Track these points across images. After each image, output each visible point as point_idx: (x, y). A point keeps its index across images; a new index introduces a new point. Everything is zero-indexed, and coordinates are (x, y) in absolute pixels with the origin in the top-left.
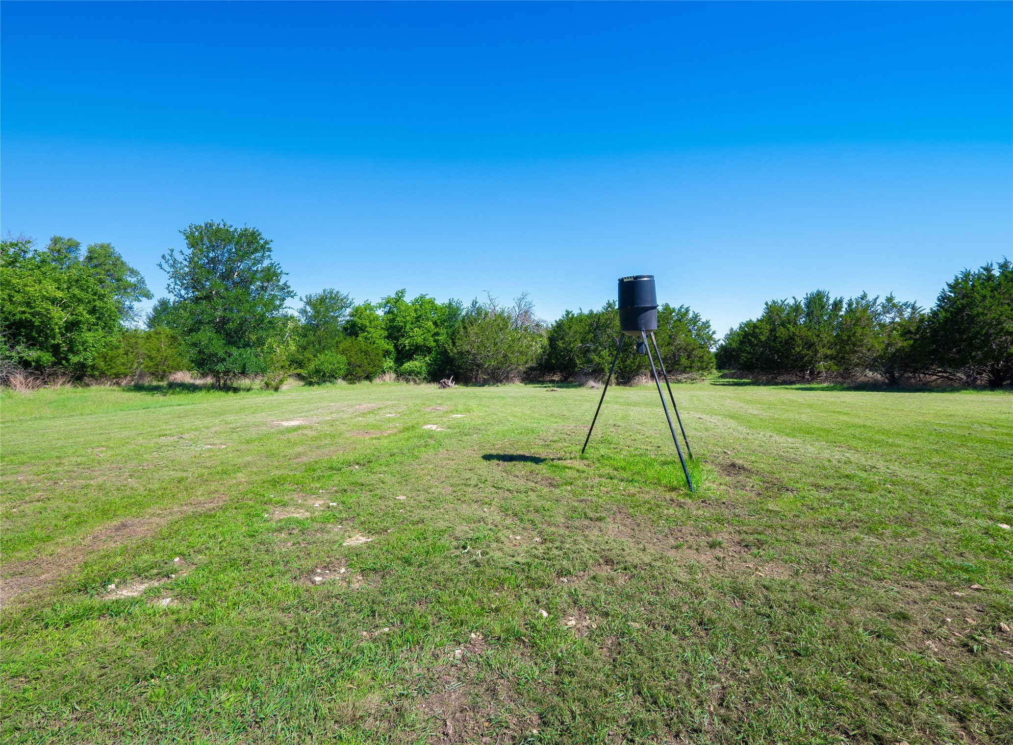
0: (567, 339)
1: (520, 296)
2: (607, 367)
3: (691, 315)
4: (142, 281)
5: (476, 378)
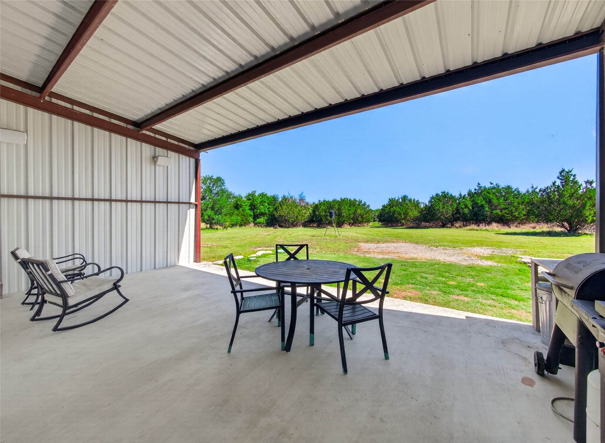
0: (319, 211)
2: (333, 221)
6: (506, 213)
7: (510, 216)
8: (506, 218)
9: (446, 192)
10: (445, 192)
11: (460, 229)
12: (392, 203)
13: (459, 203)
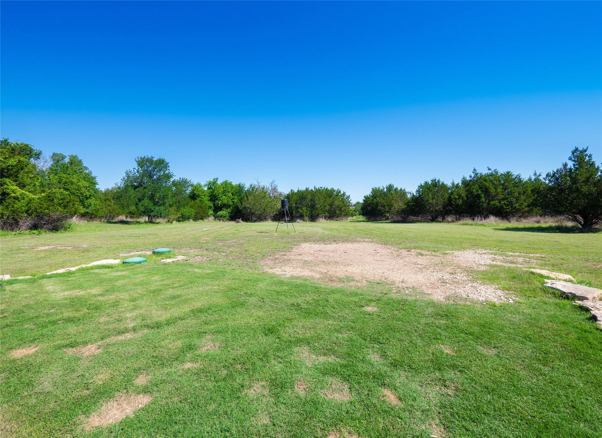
0: (291, 202)
1: (271, 182)
2: (304, 214)
3: (342, 193)
5: (251, 219)
6: (505, 204)
7: (509, 208)
8: (505, 210)
9: (437, 179)
10: (435, 180)
11: (451, 224)
12: (376, 193)
13: (452, 193)
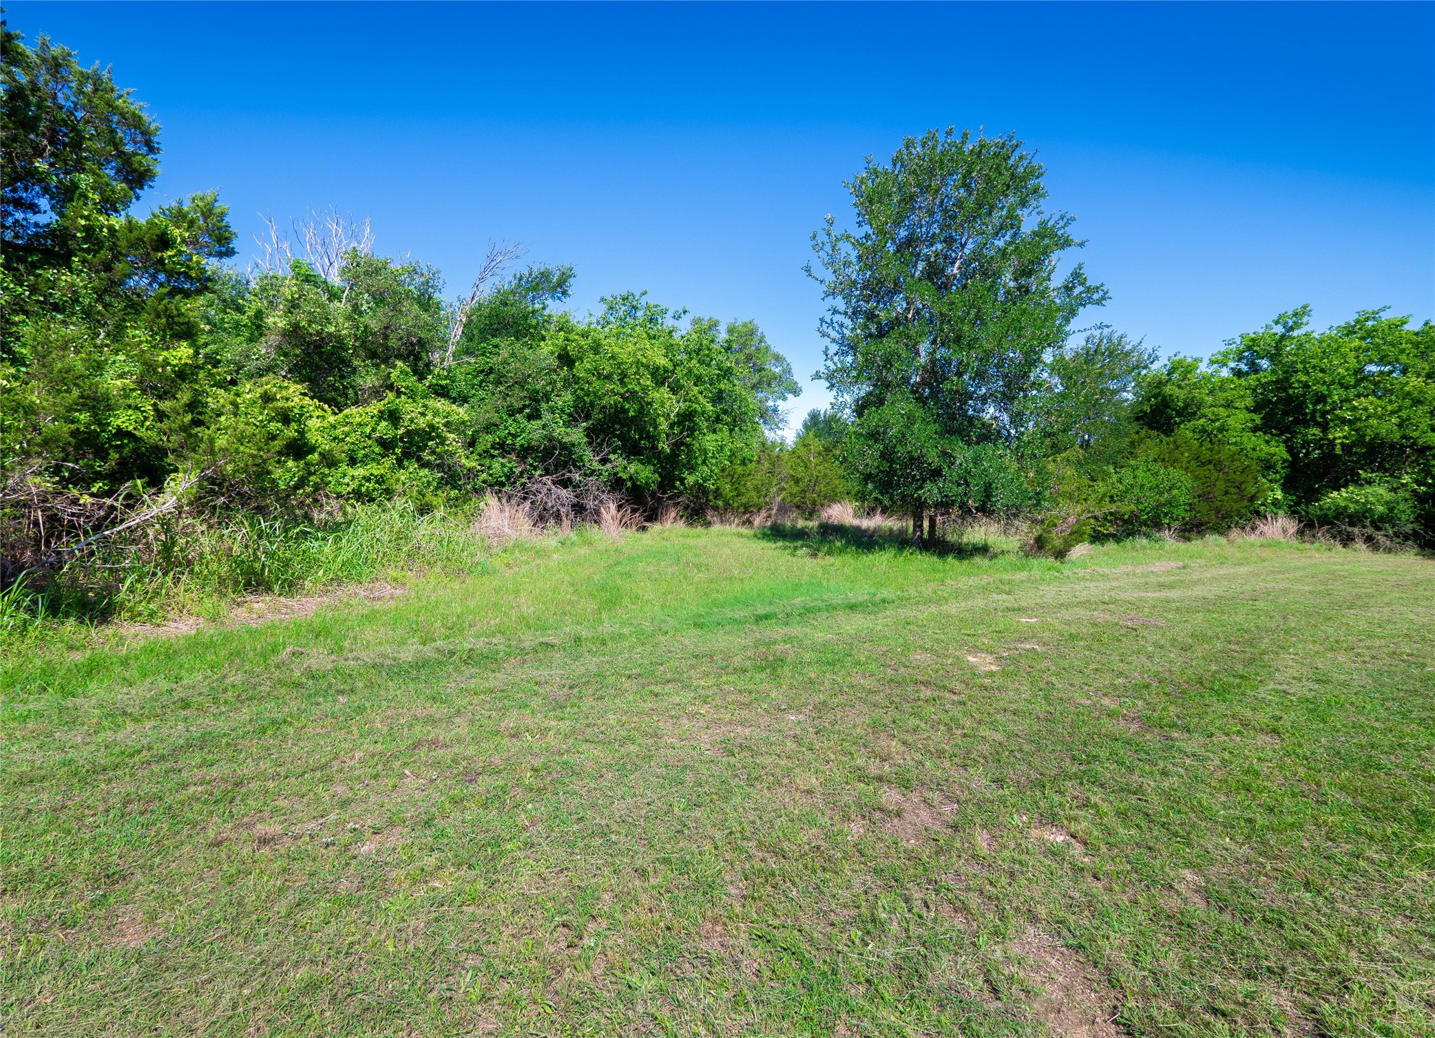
4: (788, 371)
